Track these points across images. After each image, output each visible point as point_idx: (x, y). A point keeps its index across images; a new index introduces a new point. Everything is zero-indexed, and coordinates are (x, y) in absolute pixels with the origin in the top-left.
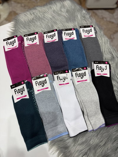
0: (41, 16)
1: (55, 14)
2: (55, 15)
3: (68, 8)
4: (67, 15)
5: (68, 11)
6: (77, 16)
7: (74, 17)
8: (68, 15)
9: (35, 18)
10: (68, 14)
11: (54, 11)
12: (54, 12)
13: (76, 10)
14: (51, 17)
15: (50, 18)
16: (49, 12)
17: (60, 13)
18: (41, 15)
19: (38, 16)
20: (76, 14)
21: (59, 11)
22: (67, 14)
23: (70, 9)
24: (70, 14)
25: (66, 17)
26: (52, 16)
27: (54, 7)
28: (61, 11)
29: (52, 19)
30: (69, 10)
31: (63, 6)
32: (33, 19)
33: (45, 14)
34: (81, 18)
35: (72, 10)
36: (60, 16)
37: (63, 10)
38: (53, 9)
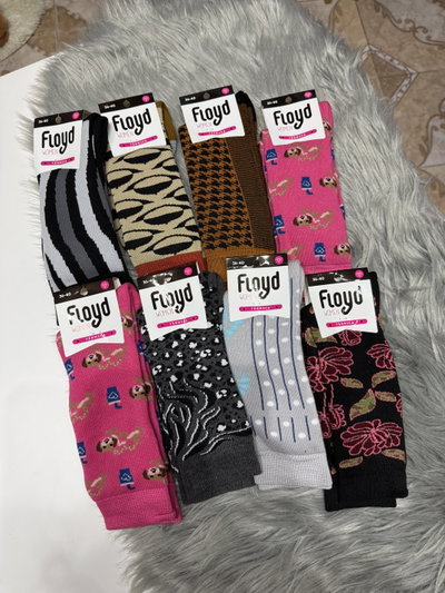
0: (151, 64)
1: (211, 55)
2: (211, 60)
3: (266, 33)
4: (257, 63)
5: (263, 46)
6: (301, 69)
7: (287, 72)
8: (262, 62)
9: (126, 73)
10: (263, 56)
11: (207, 44)
12: (205, 49)
13: (299, 43)
14: (192, 68)
15: (189, 74)
16: (186, 47)
17: (229, 50)
18: (152, 59)
19: (138, 65)
20: (296, 59)
21: (228, 45)
22: (258, 58)
23: (272, 36)
24: (272, 58)
25: (253, 72)
26: (196, 64)
27: (208, 26)
28: (235, 43)
29: (196, 77)
30: (270, 40)
31: (247, 23)
32: (119, 76)
33: (169, 57)
34: (313, 78)
35: (283, 42)
36: (228, 68)
37: (243, 39)
38: (202, 33)
